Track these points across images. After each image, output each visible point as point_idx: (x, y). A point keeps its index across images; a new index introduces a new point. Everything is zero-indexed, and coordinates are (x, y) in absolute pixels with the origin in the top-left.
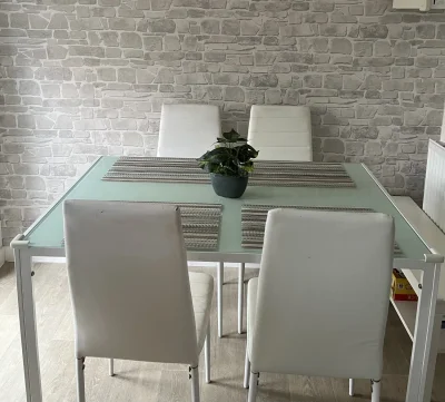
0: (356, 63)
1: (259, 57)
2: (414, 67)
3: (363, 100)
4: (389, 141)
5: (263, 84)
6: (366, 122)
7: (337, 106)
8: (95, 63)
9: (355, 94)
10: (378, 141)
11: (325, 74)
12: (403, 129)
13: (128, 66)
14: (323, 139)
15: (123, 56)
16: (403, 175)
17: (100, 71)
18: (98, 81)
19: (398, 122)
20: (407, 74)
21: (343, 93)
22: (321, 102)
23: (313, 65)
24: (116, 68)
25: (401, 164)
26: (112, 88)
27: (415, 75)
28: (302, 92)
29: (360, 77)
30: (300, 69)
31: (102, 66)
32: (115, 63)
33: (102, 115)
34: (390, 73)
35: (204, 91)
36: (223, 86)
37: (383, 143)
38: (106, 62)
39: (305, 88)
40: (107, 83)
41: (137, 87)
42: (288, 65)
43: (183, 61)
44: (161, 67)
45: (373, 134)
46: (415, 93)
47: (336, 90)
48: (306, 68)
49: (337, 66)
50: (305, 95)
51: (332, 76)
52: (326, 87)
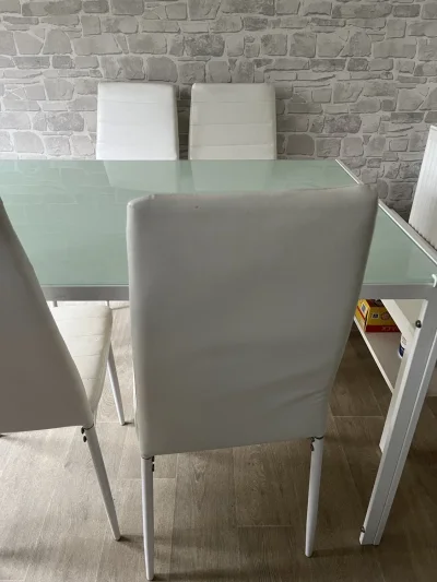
0: (337, 12)
1: (195, 5)
2: (419, 19)
3: (344, 74)
4: (374, 136)
5: (202, 52)
6: (346, 108)
7: (307, 83)
9: (333, 63)
10: (360, 135)
11: (290, 33)
12: (395, 116)
13: (1, 27)
14: (287, 135)
16: (388, 181)
19: (388, 106)
20: (409, 32)
21: (316, 63)
22: (288, 79)
23: (275, 18)
25: (387, 167)
27: (418, 33)
28: (259, 63)
29: (342, 36)
30: (255, 25)
34: (385, 30)
35: (118, 66)
36: (145, 57)
37: (367, 138)
39: (262, 56)
41: (19, 61)
42: (237, 18)
43: (81, 14)
44: (49, 27)
45: (353, 124)
46: (417, 61)
47: (307, 59)
48: (265, 22)
49: (309, 18)
50: (263, 68)
51: (302, 35)
52: (293, 53)
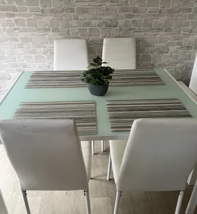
0: (161, 12)
1: (107, 10)
2: (191, 13)
3: (163, 33)
4: (174, 54)
5: (110, 26)
6: (163, 44)
7: (149, 36)
8: (12, 16)
9: (159, 29)
10: (169, 54)
11: (143, 19)
12: (182, 47)
13: (32, 17)
14: (141, 54)
15: (28, 11)
16: (179, 70)
17: (16, 21)
18: (16, 27)
19: (179, 44)
20: (187, 18)
21: (153, 29)
22: (141, 35)
23: (137, 14)
24: (25, 19)
25: (179, 65)
26: (25, 31)
27: (191, 17)
28: (131, 29)
29: (162, 20)
30: (130, 16)
31: (16, 18)
32: (24, 15)
33: (21, 46)
34: (179, 17)
35: (77, 31)
36: (87, 28)
37: (171, 55)
38: (19, 15)
39: (132, 27)
40: (21, 28)
41: (39, 30)
42: (123, 14)
43: (64, 13)
44: (51, 18)
45: (166, 50)
46: (190, 28)
47: (149, 28)
48: (134, 15)
49: (150, 14)
50: (132, 31)
51: (147, 20)
52: (144, 26)
